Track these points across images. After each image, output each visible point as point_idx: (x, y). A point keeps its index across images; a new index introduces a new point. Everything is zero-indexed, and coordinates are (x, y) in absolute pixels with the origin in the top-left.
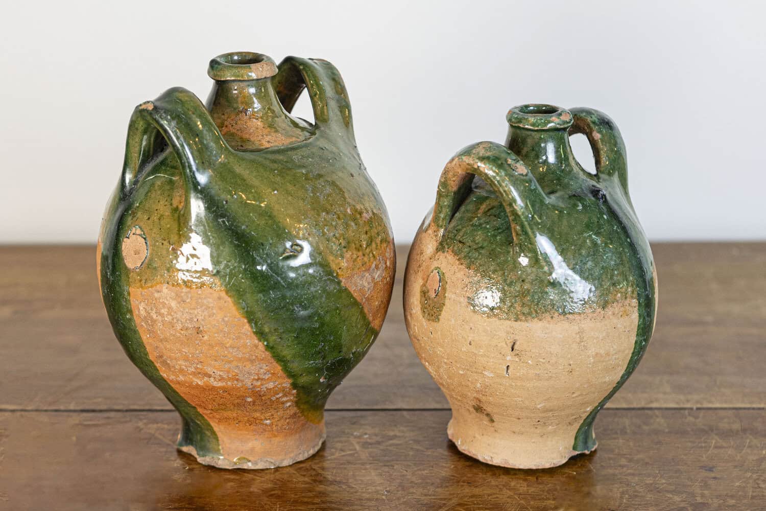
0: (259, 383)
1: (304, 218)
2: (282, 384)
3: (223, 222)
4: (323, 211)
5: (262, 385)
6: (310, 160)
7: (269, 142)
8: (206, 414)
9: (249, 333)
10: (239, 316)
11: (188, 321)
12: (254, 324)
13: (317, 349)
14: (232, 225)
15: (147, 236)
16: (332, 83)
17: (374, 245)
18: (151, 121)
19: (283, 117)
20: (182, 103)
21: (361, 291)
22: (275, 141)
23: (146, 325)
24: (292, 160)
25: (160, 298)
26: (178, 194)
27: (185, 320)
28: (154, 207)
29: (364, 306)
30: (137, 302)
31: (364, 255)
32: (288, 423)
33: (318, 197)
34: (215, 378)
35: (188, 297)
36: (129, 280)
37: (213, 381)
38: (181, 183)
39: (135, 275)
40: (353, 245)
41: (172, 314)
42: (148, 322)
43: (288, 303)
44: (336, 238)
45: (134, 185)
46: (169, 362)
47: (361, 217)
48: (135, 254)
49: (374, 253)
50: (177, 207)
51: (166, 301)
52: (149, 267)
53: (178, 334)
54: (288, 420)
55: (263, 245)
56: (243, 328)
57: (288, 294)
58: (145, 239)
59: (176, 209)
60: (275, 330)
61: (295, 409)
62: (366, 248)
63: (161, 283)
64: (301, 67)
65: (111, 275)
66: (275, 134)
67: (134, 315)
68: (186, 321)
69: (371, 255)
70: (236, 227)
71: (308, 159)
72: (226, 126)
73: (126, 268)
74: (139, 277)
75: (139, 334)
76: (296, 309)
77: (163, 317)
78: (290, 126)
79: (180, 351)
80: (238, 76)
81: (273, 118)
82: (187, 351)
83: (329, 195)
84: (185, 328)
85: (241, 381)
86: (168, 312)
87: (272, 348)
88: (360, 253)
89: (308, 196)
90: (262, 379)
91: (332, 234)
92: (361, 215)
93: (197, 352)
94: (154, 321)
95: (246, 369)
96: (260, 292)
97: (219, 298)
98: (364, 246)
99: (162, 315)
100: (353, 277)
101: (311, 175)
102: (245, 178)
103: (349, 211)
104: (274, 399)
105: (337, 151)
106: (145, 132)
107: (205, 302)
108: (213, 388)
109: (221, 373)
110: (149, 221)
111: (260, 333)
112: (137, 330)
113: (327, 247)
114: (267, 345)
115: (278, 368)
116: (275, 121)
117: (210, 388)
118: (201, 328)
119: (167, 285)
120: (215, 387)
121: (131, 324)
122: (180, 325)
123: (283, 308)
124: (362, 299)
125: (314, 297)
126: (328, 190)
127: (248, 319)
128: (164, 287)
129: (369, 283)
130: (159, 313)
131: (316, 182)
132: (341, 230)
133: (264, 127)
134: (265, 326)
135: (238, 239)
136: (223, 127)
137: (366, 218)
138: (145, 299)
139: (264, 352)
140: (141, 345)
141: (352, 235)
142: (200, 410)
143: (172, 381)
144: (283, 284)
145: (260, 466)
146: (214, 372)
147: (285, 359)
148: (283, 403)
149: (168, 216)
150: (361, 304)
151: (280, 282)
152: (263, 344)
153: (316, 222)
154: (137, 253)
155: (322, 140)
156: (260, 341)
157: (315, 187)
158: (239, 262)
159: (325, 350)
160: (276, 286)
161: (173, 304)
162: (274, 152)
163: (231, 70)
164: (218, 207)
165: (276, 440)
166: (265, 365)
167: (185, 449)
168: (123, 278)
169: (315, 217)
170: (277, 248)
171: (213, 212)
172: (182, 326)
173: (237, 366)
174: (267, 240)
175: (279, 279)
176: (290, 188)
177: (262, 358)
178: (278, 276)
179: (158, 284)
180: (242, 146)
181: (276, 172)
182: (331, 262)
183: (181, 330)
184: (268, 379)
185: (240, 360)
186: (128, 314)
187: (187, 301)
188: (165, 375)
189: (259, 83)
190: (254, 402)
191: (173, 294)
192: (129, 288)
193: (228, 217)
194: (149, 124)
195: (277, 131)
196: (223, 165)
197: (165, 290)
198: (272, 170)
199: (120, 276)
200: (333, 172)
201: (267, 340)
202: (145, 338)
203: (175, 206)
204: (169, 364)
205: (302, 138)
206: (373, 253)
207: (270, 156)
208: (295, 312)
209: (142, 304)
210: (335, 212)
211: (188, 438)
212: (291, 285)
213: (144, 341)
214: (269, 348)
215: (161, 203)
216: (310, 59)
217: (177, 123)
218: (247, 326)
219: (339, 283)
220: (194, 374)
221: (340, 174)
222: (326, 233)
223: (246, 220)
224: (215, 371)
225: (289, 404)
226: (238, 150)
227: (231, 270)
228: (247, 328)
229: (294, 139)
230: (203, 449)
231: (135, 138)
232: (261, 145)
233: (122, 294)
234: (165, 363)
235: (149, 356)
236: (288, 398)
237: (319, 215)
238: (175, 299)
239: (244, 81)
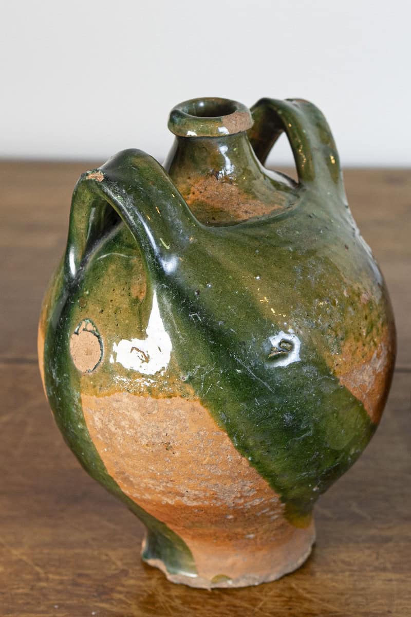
0: (242, 501)
1: (294, 307)
2: (269, 499)
3: (195, 317)
4: (316, 298)
5: (245, 502)
6: (298, 232)
7: (246, 212)
8: (177, 530)
9: (230, 448)
10: (218, 430)
11: (155, 436)
12: (236, 437)
13: (311, 460)
14: (206, 320)
15: (101, 332)
16: (317, 130)
17: (374, 331)
18: (101, 195)
19: (262, 178)
20: (140, 171)
21: (362, 387)
22: (254, 211)
23: (103, 438)
24: (276, 235)
25: (119, 409)
26: (138, 282)
27: (150, 435)
28: (108, 297)
29: (365, 404)
30: (91, 412)
31: (364, 345)
32: (275, 535)
33: (309, 280)
34: (188, 497)
35: (154, 407)
36: (79, 385)
37: (186, 500)
38: (141, 268)
39: (87, 380)
40: (352, 335)
41: (135, 427)
42: (105, 435)
43: (276, 411)
44: (332, 328)
45: (82, 266)
46: (132, 479)
47: (359, 299)
48: (87, 355)
49: (375, 340)
50: (137, 298)
51: (127, 413)
52: (104, 371)
53: (143, 451)
54: (274, 532)
55: (245, 345)
56: (222, 443)
57: (277, 401)
58: (98, 337)
59: (136, 301)
60: (261, 443)
61: (283, 521)
62: (366, 336)
63: (120, 391)
64: (280, 112)
65: (57, 376)
66: (254, 201)
67: (87, 425)
68: (152, 435)
69: (372, 343)
70: (212, 323)
71: (294, 233)
72: (194, 193)
73: (76, 370)
74: (92, 383)
75: (94, 446)
76: (286, 417)
77: (124, 430)
78: (270, 189)
79: (146, 469)
80: (207, 132)
81: (250, 180)
82: (154, 469)
83: (322, 276)
84: (152, 444)
85: (221, 500)
86: (130, 425)
87: (257, 463)
88: (360, 344)
89: (297, 280)
90: (246, 497)
91: (327, 325)
92: (359, 297)
93: (167, 470)
94: (113, 434)
95: (227, 487)
96: (243, 400)
97: (193, 409)
98: (364, 334)
99: (123, 428)
100: (353, 372)
101: (299, 253)
102: (220, 261)
103: (345, 294)
104: (259, 514)
105: (327, 216)
106: (94, 205)
107: (176, 413)
108: (187, 507)
109: (197, 492)
110: (102, 315)
111: (243, 447)
112: (92, 443)
113: (322, 341)
114: (251, 461)
115: (265, 484)
116: (253, 184)
117: (183, 507)
118: (171, 444)
119: (128, 393)
120: (189, 506)
121: (85, 435)
122: (145, 440)
123: (271, 417)
124: (362, 396)
125: (306, 402)
126: (321, 269)
127: (227, 433)
128: (124, 396)
129: (370, 376)
130: (118, 425)
131: (305, 262)
132: (337, 319)
133: (239, 193)
134: (250, 440)
135: (214, 338)
136: (189, 194)
137: (365, 299)
138: (101, 409)
139: (247, 468)
140: (97, 458)
141: (350, 323)
142: (170, 526)
143: (136, 498)
144: (271, 389)
145: (242, 584)
146: (187, 492)
147: (274, 474)
148: (269, 517)
149: (126, 308)
150: (361, 402)
151: (266, 388)
152: (247, 459)
153: (307, 311)
154: (88, 353)
155: (308, 204)
156: (244, 456)
157: (305, 268)
158: (217, 366)
159: (320, 459)
160: (262, 393)
161: (136, 416)
162: (252, 226)
163: (197, 124)
164: (188, 300)
165: (260, 554)
166: (249, 482)
167: (152, 562)
168: (73, 381)
169: (306, 306)
170: (263, 346)
171: (183, 305)
172: (147, 441)
173: (216, 485)
174: (250, 338)
175: (265, 384)
176: (276, 271)
177: (245, 475)
178: (264, 382)
179: (116, 391)
180: (213, 219)
181: (257, 251)
182: (327, 359)
183: (147, 445)
184: (253, 495)
185: (219, 477)
186: (80, 423)
187: (154, 412)
188: (127, 492)
189: (232, 140)
190: (235, 519)
191: (135, 404)
192: (80, 395)
193: (201, 310)
194: (98, 198)
195: (255, 197)
196: (194, 246)
197: (126, 400)
198: (253, 250)
199: (68, 378)
200: (325, 246)
201: (252, 455)
202: (102, 451)
203: (134, 296)
204: (132, 482)
205: (285, 204)
206: (373, 341)
207: (249, 231)
208: (285, 422)
209: (97, 413)
210: (330, 298)
211: (155, 551)
212: (280, 391)
213: (100, 455)
214: (253, 463)
215: (117, 292)
216: (288, 100)
217: (135, 199)
218: (227, 440)
219: (337, 381)
220: (163, 493)
221: (334, 248)
222: (320, 325)
223: (224, 314)
224: (189, 490)
225: (276, 517)
226: (210, 225)
227: (207, 376)
228: (228, 443)
229: (276, 207)
230: (174, 564)
231: (81, 212)
232: (238, 216)
233: (71, 400)
234: (126, 479)
235: (107, 471)
236: (275, 512)
237: (311, 303)
238: (137, 410)
239: (213, 137)
